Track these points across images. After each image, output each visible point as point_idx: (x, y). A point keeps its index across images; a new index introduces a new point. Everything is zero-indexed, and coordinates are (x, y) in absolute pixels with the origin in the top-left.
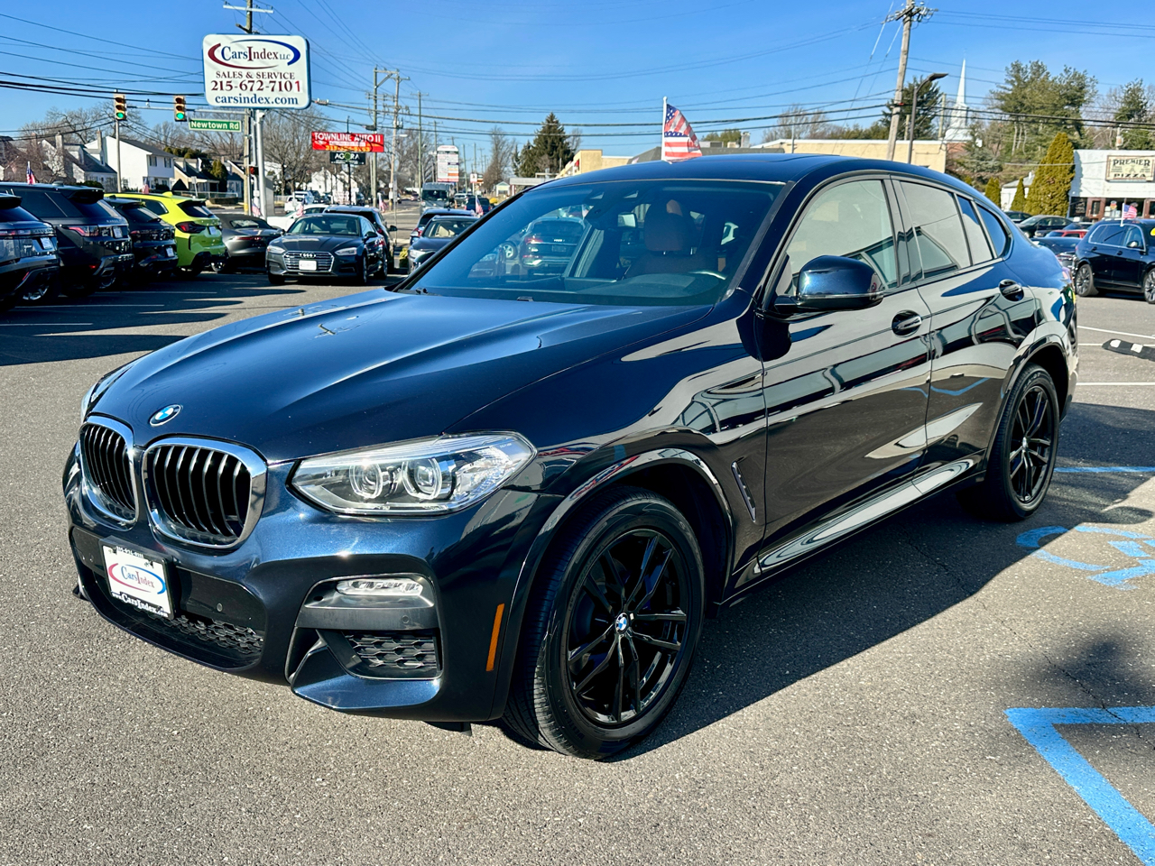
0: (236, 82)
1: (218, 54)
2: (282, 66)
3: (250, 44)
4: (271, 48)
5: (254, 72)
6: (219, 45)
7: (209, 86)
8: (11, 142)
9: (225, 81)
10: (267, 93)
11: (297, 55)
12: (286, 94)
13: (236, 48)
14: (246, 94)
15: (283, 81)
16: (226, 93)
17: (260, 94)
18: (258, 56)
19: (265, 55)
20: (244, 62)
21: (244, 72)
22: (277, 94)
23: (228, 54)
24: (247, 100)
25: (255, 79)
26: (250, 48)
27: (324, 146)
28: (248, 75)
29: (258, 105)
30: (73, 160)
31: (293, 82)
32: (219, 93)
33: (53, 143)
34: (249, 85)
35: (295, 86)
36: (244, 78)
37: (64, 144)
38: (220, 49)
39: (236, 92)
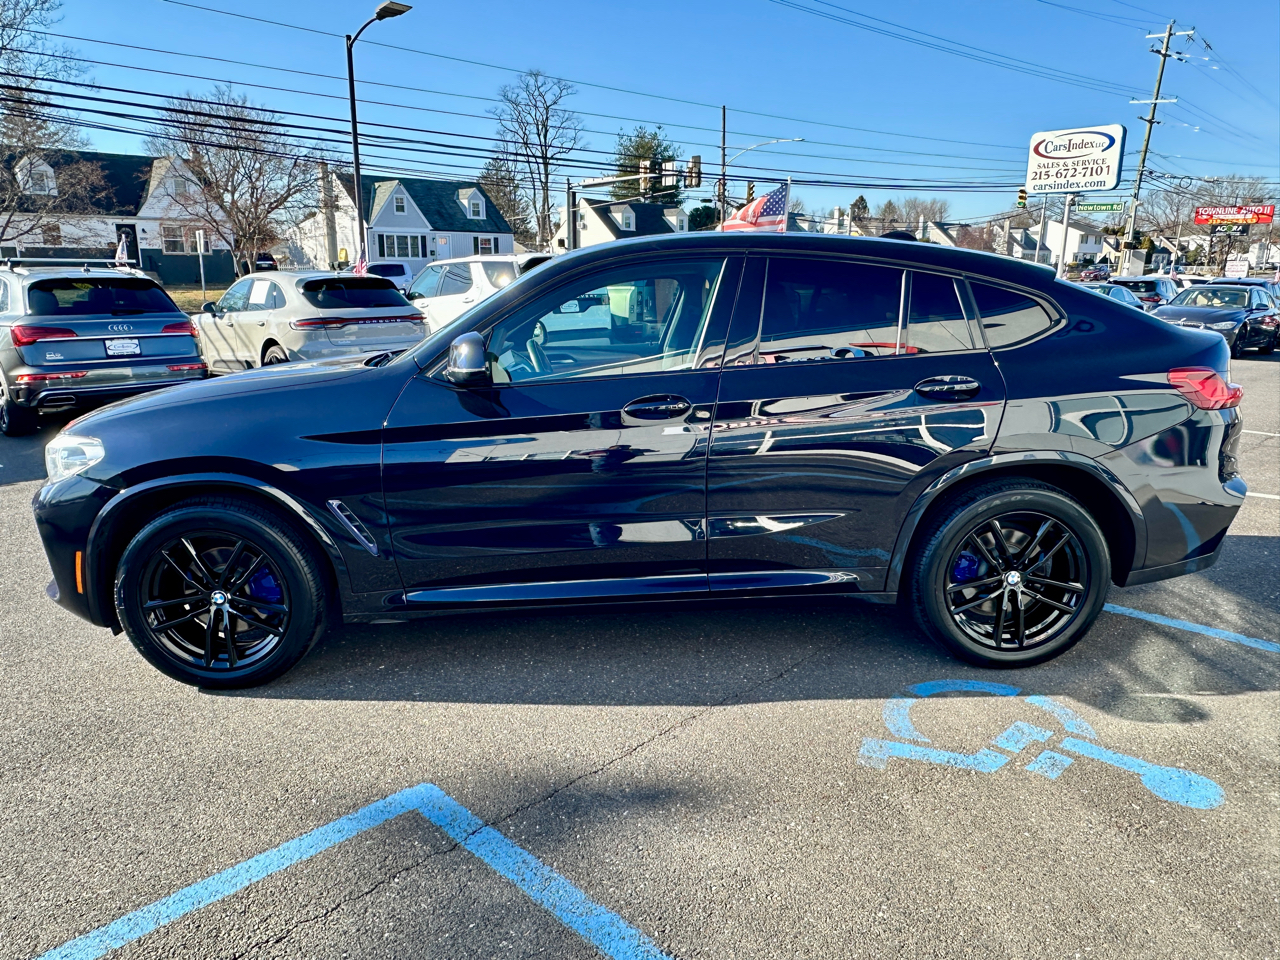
0: (1053, 171)
1: (1041, 149)
2: (1096, 153)
3: (1070, 137)
4: (1088, 138)
5: (1070, 162)
6: (1044, 141)
7: (1030, 175)
8: (969, 228)
9: (1044, 170)
10: (1079, 178)
11: (1112, 141)
12: (1095, 178)
13: (1057, 142)
14: (1062, 181)
15: (1095, 166)
16: (1043, 182)
17: (1072, 180)
18: (1077, 146)
19: (1083, 145)
20: (1063, 153)
21: (1061, 162)
22: (1088, 178)
23: (1049, 149)
24: (1061, 186)
25: (1070, 167)
26: (1070, 141)
27: (1207, 220)
28: (1065, 165)
29: (1069, 190)
30: (1015, 240)
31: (1104, 166)
32: (1038, 182)
33: (1002, 228)
34: (1064, 173)
35: (1105, 170)
36: (1061, 167)
37: (1011, 228)
38: (1043, 145)
39: (1051, 181)
